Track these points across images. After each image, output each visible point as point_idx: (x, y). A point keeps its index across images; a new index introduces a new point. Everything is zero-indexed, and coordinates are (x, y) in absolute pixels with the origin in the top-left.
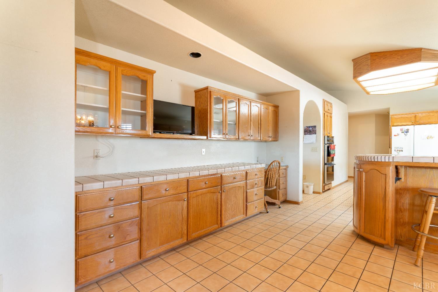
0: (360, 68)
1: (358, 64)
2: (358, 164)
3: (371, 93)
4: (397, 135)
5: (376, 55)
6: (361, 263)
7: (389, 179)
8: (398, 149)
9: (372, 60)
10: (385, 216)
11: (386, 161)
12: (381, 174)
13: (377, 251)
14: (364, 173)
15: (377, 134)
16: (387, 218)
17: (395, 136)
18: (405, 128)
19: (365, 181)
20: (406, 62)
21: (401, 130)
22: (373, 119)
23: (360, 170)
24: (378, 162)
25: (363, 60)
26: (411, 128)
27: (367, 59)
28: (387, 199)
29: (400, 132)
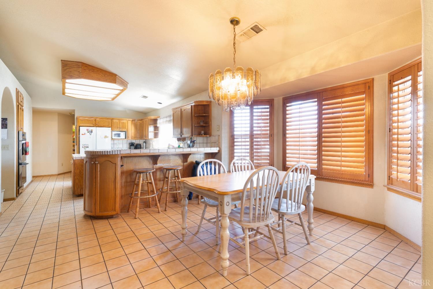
0: (71, 72)
1: (68, 67)
2: (89, 158)
3: (66, 94)
4: (84, 134)
5: (86, 66)
6: (111, 232)
7: (118, 166)
8: (85, 146)
9: (83, 69)
10: (115, 194)
11: (113, 154)
12: (112, 164)
13: (112, 221)
14: (99, 165)
15: (60, 132)
16: (117, 194)
17: (82, 134)
18: (90, 129)
19: (99, 171)
20: (108, 81)
21: (87, 130)
22: (56, 117)
23: (96, 162)
24: (108, 155)
25: (74, 66)
26: (94, 129)
27: (77, 66)
28: (117, 181)
29: (86, 132)
